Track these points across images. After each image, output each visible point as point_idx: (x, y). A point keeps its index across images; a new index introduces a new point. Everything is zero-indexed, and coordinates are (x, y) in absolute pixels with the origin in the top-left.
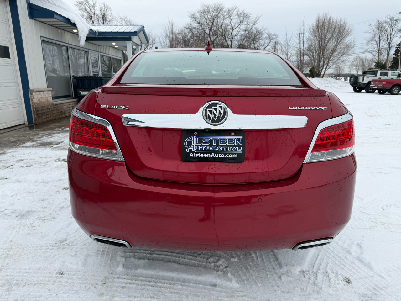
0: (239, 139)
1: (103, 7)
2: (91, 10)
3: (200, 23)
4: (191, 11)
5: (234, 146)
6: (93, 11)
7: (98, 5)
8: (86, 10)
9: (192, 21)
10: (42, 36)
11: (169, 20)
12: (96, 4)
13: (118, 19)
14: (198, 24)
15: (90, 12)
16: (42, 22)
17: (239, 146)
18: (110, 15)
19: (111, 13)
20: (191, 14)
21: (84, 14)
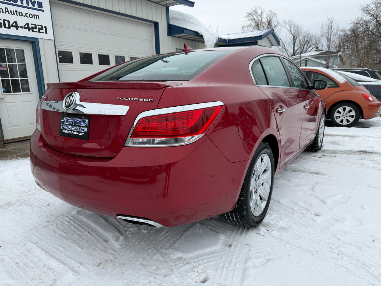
0: (86, 121)
1: (270, 15)
2: (259, 18)
3: (375, 15)
4: (364, 4)
5: (83, 127)
6: (260, 20)
7: (265, 14)
8: (254, 20)
9: (364, 14)
10: (177, 48)
11: (328, 17)
12: (264, 12)
13: (283, 24)
14: (372, 17)
15: (257, 21)
16: (178, 37)
17: (85, 127)
18: (276, 21)
19: (277, 19)
20: (364, 7)
21: (252, 23)
